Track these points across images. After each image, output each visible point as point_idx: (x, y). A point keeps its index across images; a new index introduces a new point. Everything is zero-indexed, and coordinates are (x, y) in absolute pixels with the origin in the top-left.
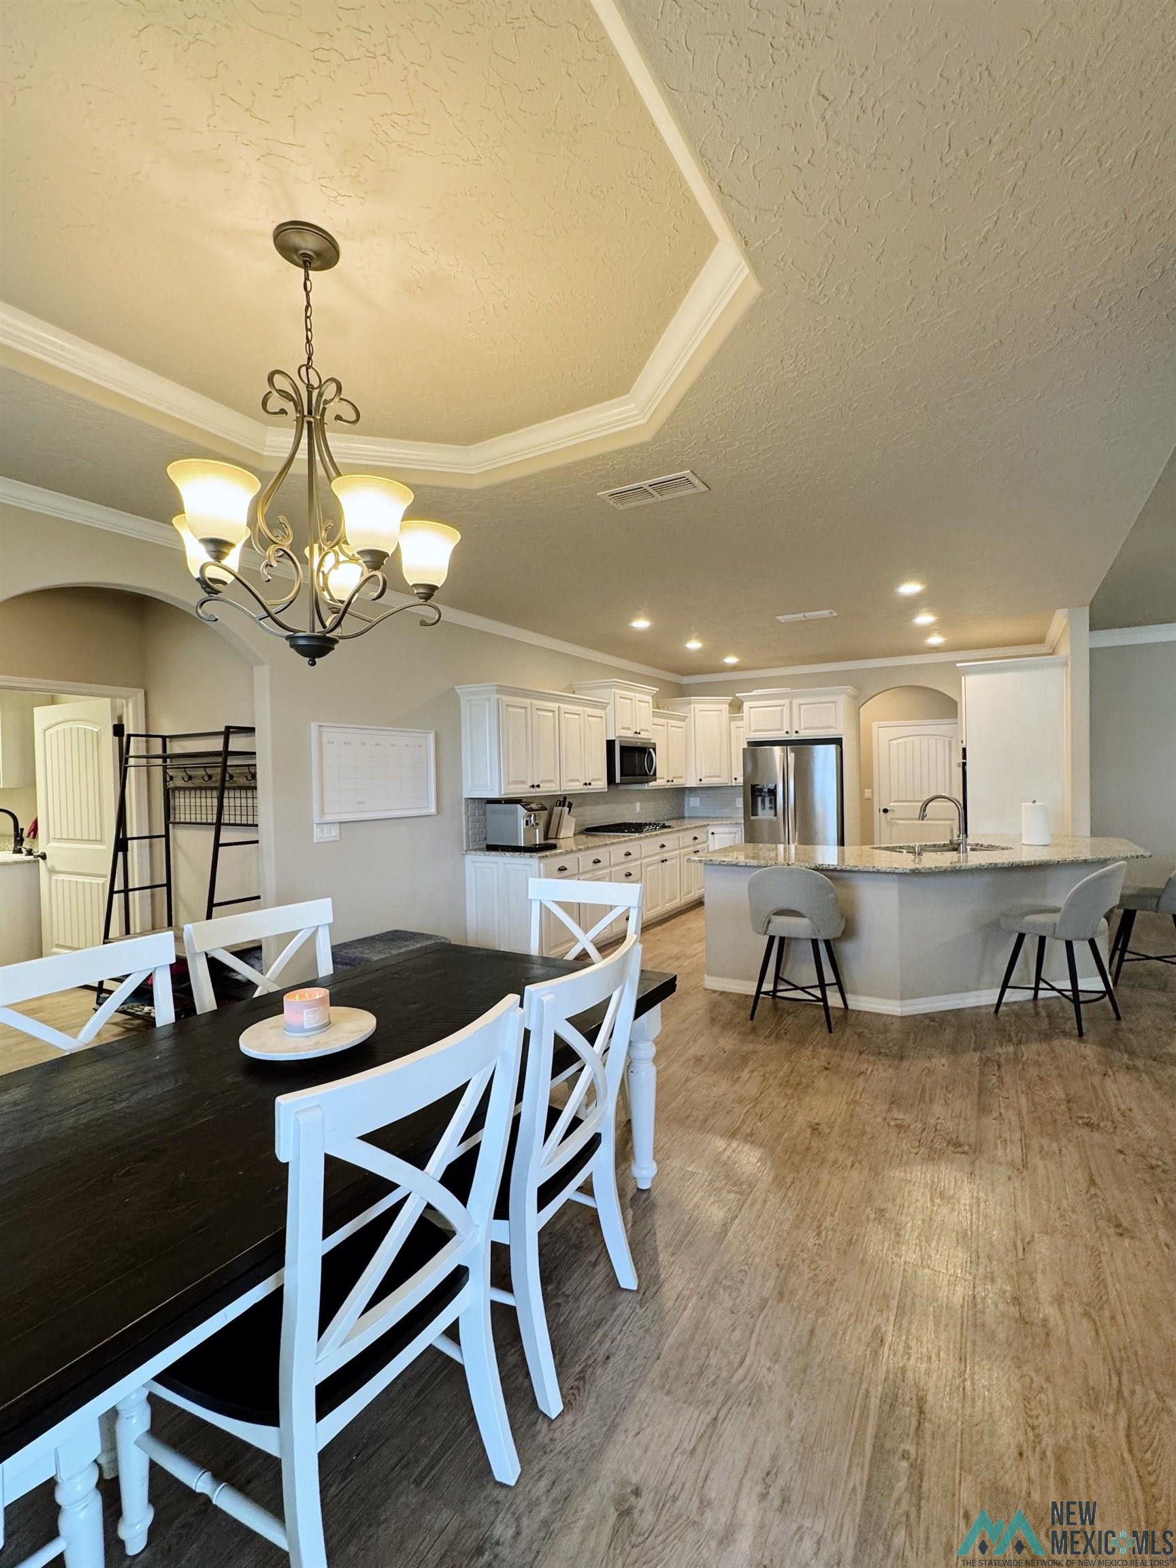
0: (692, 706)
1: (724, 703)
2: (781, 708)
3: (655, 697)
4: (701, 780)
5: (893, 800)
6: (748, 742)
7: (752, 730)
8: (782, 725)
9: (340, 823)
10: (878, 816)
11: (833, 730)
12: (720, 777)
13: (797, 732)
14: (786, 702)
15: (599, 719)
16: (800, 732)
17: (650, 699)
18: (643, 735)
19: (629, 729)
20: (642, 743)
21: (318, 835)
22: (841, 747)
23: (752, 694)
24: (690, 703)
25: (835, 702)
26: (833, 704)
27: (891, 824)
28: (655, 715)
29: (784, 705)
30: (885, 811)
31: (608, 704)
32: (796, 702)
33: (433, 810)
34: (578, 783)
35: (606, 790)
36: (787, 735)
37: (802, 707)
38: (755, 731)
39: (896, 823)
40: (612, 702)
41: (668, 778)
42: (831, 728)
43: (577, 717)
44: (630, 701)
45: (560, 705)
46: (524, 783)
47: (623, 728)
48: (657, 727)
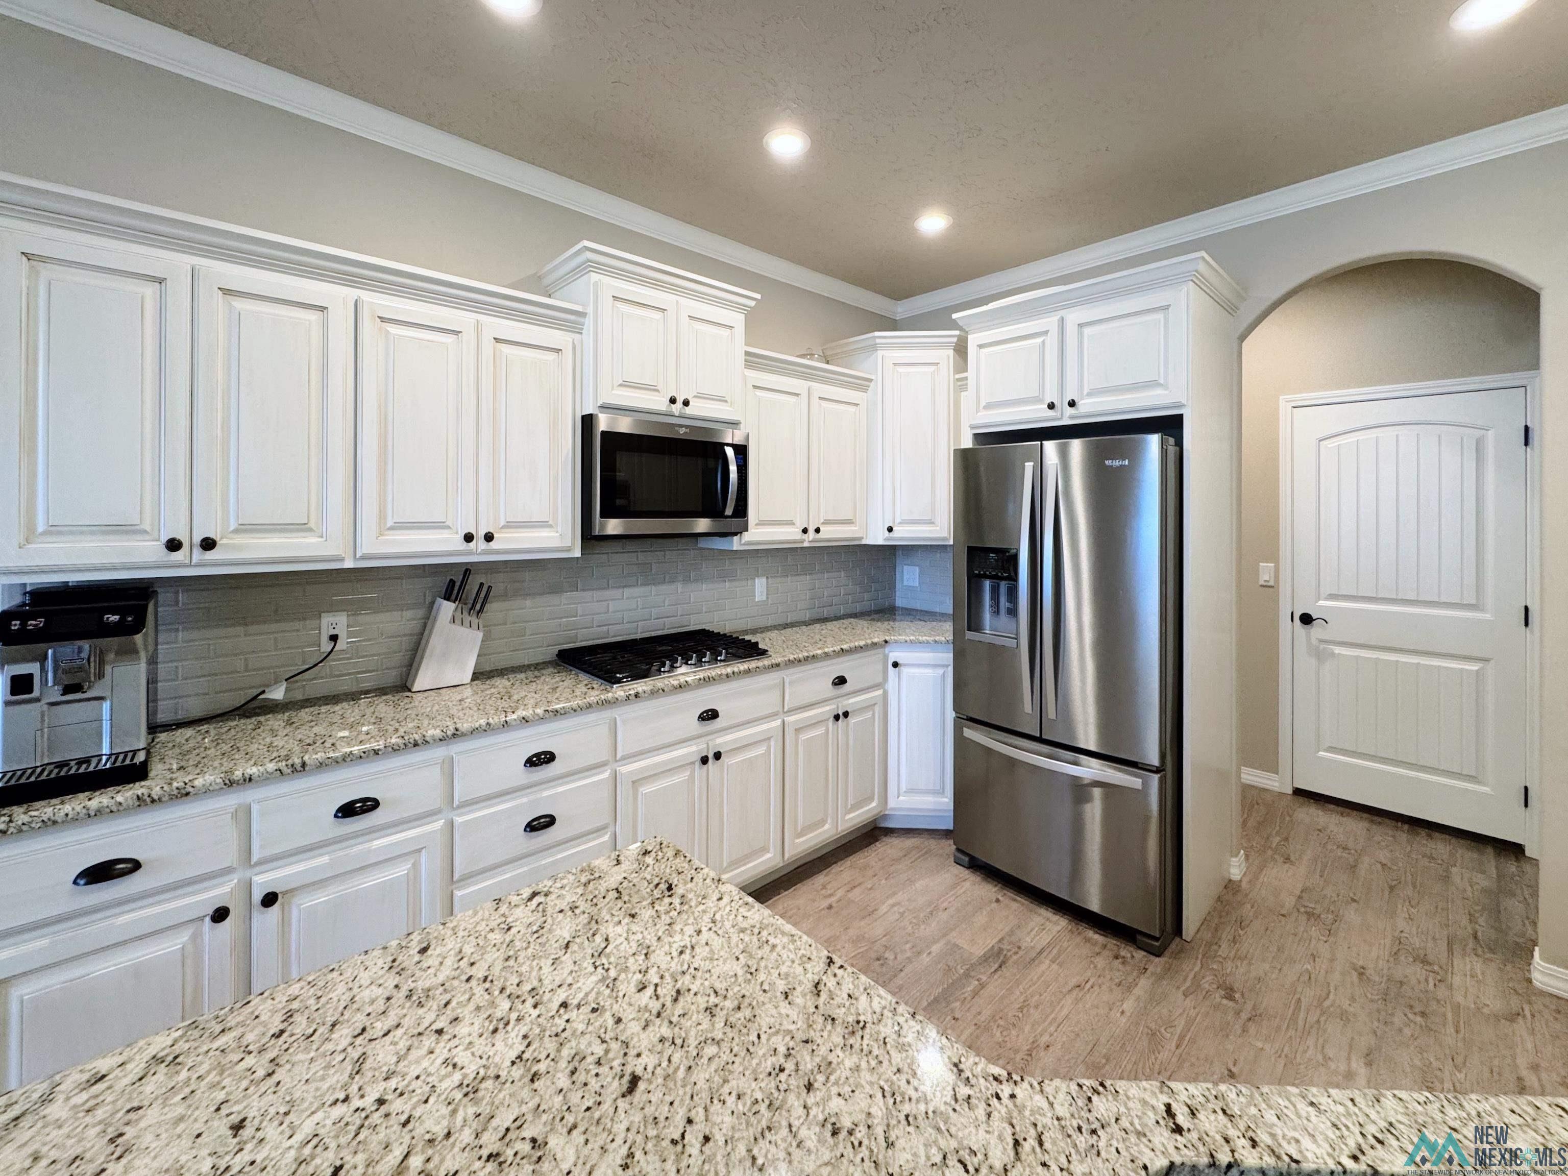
0: (880, 353)
1: (941, 346)
2: (1039, 340)
3: (752, 318)
4: (890, 530)
5: (1326, 590)
6: (977, 436)
7: (983, 404)
8: (1042, 387)
10: (1288, 629)
11: (1159, 391)
12: (931, 523)
13: (1072, 404)
14: (1050, 322)
15: (552, 356)
16: (1080, 403)
17: (737, 319)
18: (698, 409)
19: (655, 389)
20: (694, 428)
22: (1179, 443)
23: (986, 308)
24: (874, 348)
25: (1166, 308)
26: (1160, 316)
27: (1320, 654)
28: (752, 361)
29: (1044, 333)
30: (1306, 619)
31: (584, 315)
32: (1074, 317)
34: (445, 534)
35: (577, 553)
36: (1051, 413)
37: (1087, 331)
38: (988, 406)
39: (1333, 654)
40: (590, 310)
41: (791, 523)
42: (1160, 385)
43: (449, 339)
44: (657, 315)
45: (366, 296)
46: (135, 532)
47: (625, 385)
48: (759, 393)
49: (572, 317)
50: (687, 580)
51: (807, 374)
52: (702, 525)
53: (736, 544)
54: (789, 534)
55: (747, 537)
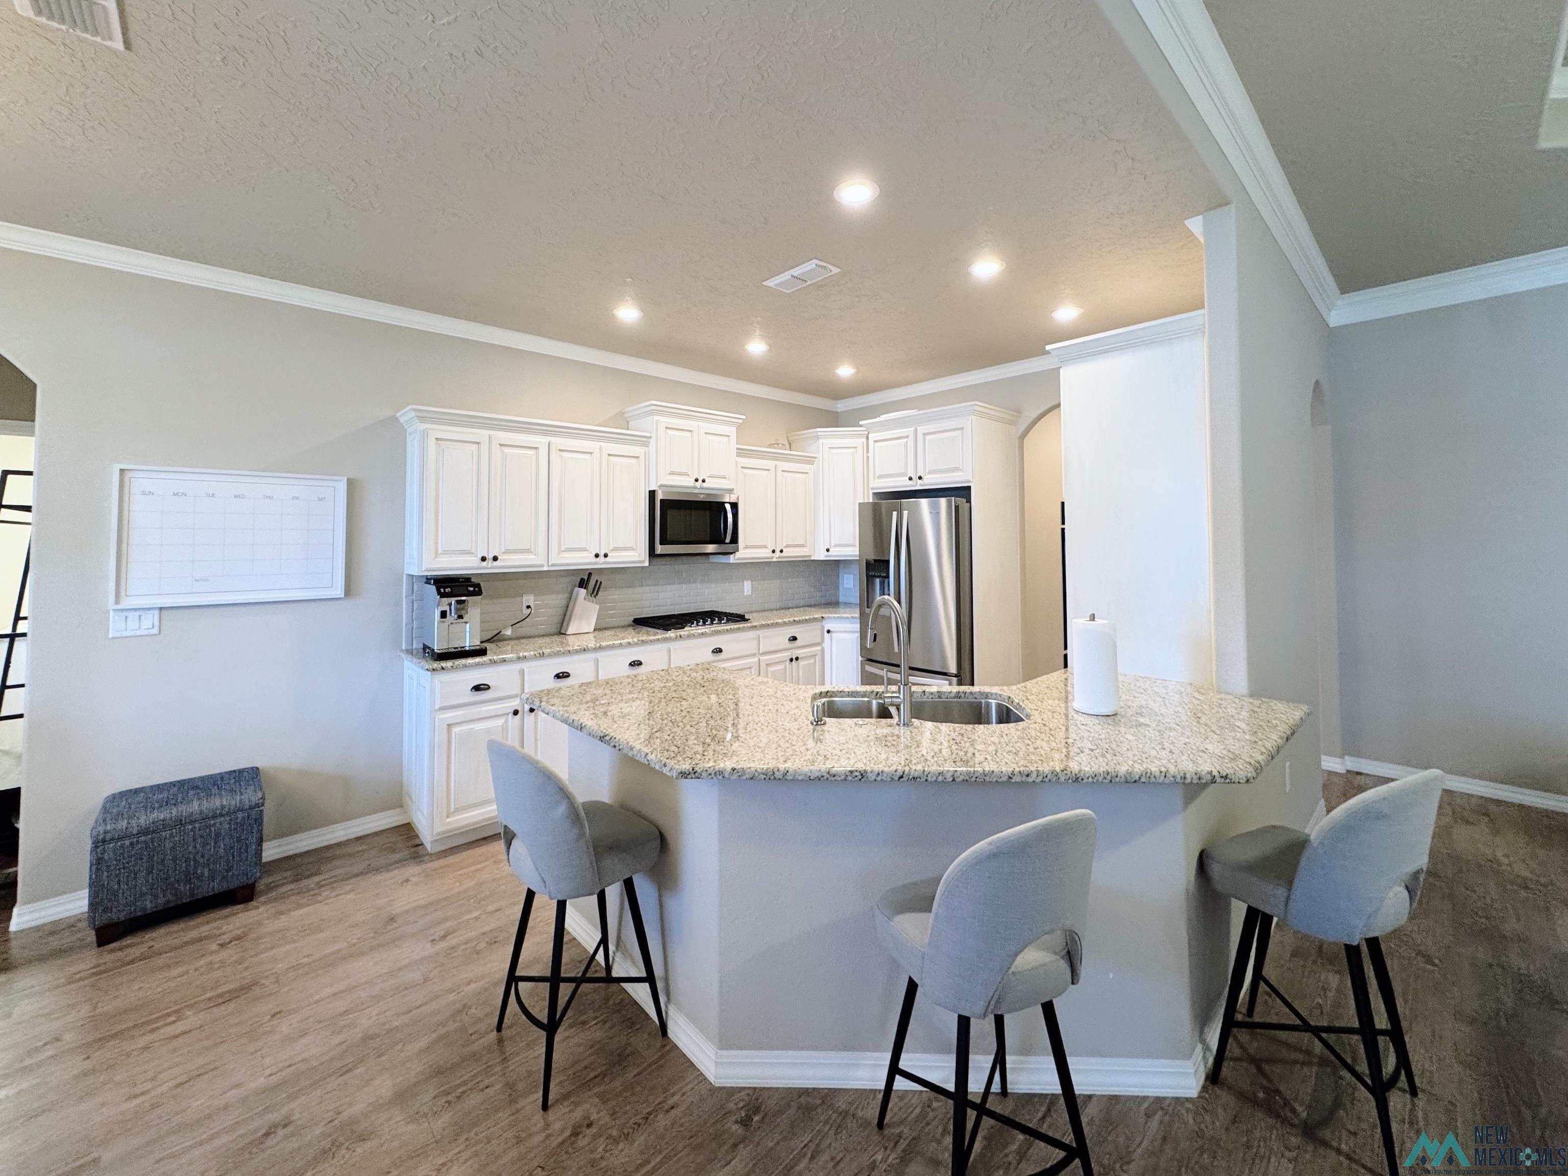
0: (821, 441)
1: (858, 436)
2: (905, 440)
6: (875, 495)
7: (877, 476)
8: (906, 467)
9: (161, 609)
11: (960, 473)
12: (853, 545)
13: (921, 477)
14: (909, 431)
15: (634, 460)
16: (924, 477)
17: (732, 431)
18: (711, 484)
19: (687, 475)
20: (708, 495)
21: (116, 626)
22: (969, 502)
23: (878, 419)
24: (817, 438)
25: (963, 428)
26: (960, 432)
28: (741, 453)
29: (907, 437)
31: (650, 437)
32: (922, 429)
33: (339, 592)
35: (647, 564)
36: (911, 482)
37: (928, 437)
38: (880, 477)
40: (654, 435)
41: (765, 547)
42: (960, 470)
43: (587, 456)
44: (689, 434)
45: (553, 439)
46: (469, 553)
47: (672, 473)
48: (745, 471)
49: (645, 439)
50: (703, 581)
51: (776, 457)
52: (710, 548)
53: (732, 559)
54: (763, 554)
55: (738, 555)
